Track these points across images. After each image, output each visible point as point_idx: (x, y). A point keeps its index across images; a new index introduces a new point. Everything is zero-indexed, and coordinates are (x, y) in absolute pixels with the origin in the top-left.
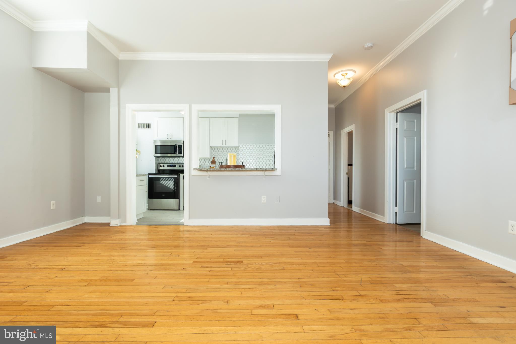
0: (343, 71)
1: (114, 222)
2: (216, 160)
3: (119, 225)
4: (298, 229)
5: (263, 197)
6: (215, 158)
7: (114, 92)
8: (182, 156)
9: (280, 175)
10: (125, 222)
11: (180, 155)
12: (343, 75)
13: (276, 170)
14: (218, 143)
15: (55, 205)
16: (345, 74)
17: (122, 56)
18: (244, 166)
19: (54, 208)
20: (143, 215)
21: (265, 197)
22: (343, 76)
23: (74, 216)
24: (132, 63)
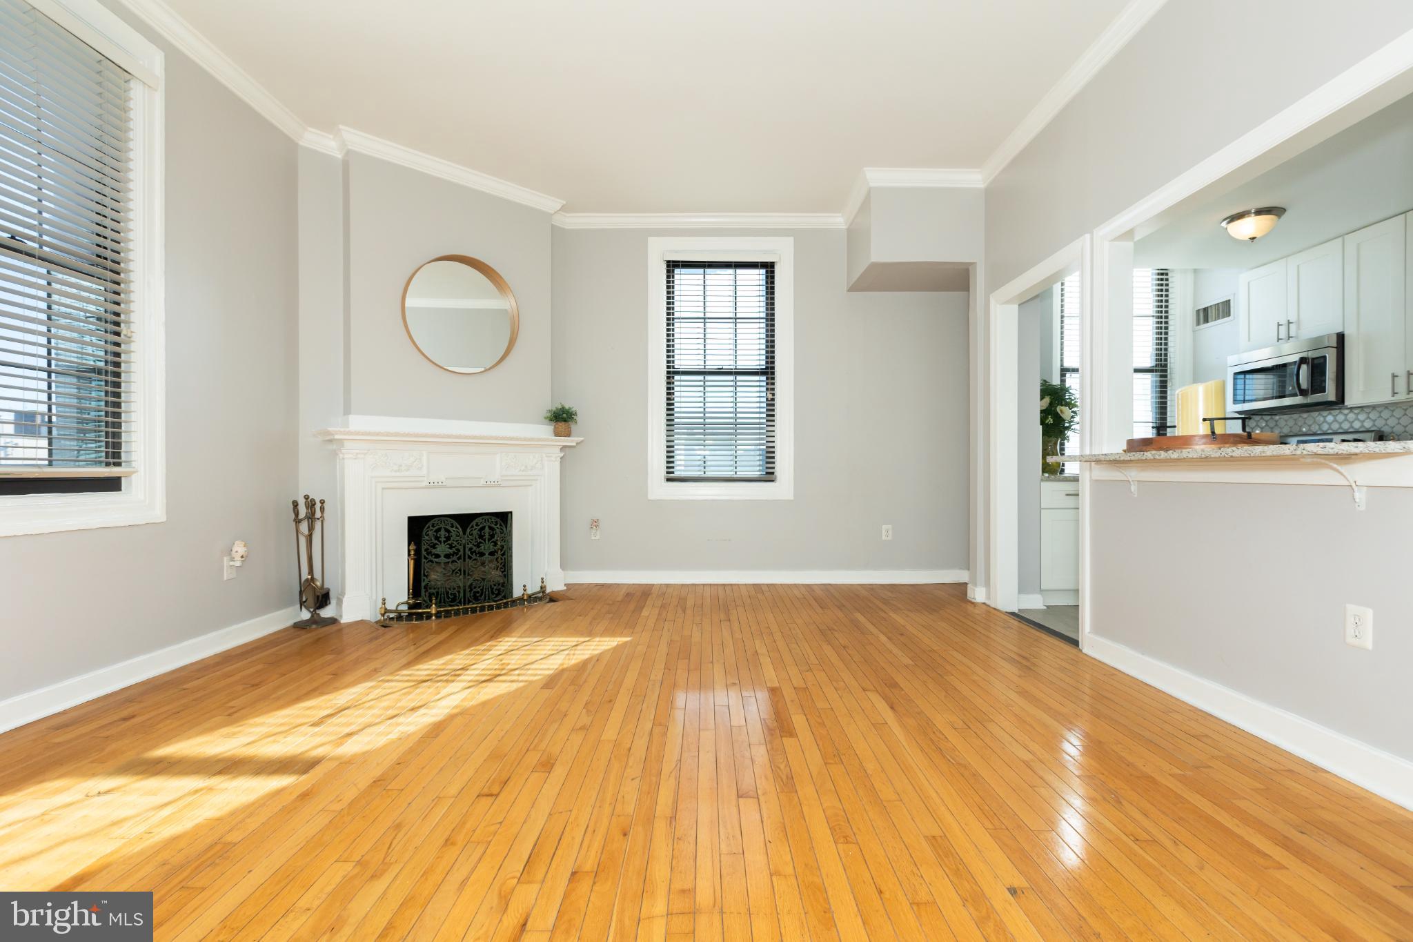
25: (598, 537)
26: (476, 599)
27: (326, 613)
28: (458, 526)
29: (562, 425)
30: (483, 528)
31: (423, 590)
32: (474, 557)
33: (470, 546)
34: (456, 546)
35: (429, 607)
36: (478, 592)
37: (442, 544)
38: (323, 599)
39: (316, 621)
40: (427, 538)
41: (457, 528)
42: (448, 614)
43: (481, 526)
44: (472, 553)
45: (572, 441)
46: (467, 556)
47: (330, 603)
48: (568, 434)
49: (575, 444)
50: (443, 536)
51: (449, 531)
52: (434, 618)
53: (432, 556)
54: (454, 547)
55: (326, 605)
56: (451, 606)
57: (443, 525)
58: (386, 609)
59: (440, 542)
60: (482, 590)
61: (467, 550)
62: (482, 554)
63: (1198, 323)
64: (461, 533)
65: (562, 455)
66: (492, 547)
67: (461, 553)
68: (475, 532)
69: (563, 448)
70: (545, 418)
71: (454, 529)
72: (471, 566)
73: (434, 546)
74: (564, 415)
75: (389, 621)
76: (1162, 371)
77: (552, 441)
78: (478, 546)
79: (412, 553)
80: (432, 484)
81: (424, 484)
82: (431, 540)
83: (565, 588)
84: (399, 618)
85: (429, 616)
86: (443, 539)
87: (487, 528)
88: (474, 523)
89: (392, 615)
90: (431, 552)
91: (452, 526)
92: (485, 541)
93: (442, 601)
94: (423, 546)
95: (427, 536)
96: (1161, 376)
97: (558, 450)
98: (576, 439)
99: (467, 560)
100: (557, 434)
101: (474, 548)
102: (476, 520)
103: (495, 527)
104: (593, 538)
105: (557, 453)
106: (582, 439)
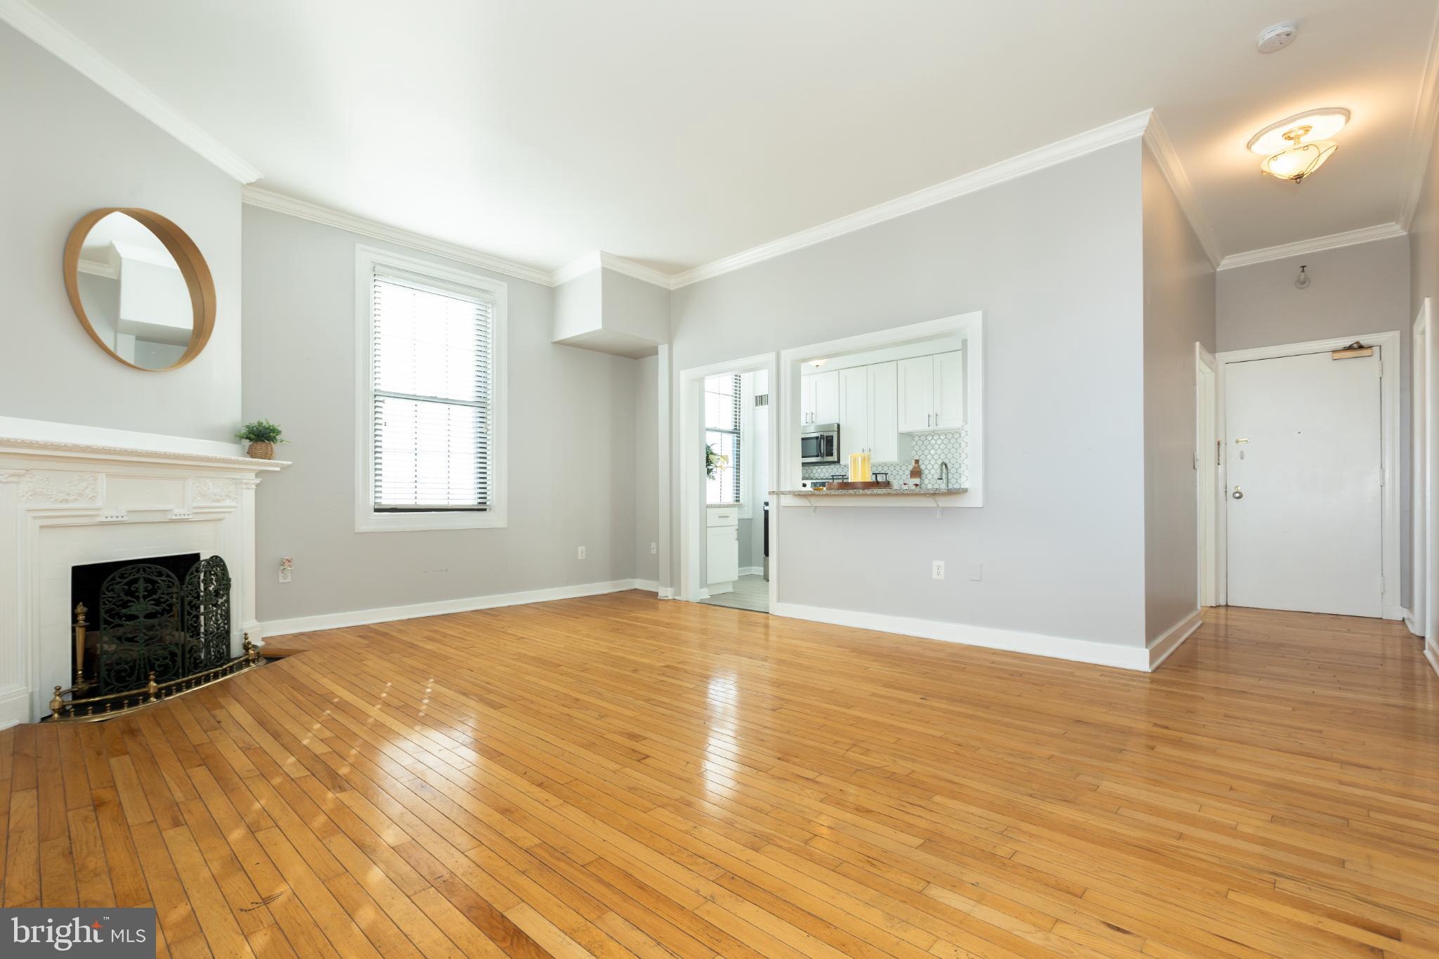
0: (1299, 118)
1: (665, 592)
2: (923, 467)
3: (670, 598)
4: (1015, 661)
5: (936, 563)
6: (920, 463)
7: (663, 350)
8: (836, 460)
9: (981, 506)
10: (680, 595)
11: (830, 459)
12: (1290, 138)
13: (965, 491)
14: (917, 424)
15: (584, 554)
16: (1301, 132)
17: (673, 283)
18: (887, 484)
19: (584, 558)
20: (733, 588)
21: (942, 563)
22: (1292, 142)
23: (616, 575)
24: (687, 293)
25: (289, 580)
28: (170, 573)
29: (260, 446)
34: (167, 600)
35: (146, 684)
37: (142, 600)
40: (110, 594)
41: (168, 576)
45: (277, 465)
46: (186, 613)
48: (268, 455)
49: (278, 469)
50: (141, 589)
51: (153, 582)
53: (120, 619)
54: (164, 603)
59: (138, 598)
63: (757, 405)
65: (258, 481)
69: (261, 473)
70: (236, 436)
71: (163, 578)
72: (191, 624)
73: (125, 605)
76: (736, 433)
77: (246, 463)
82: (119, 596)
85: (146, 697)
86: (142, 593)
90: (118, 614)
91: (160, 574)
93: (142, 677)
94: (102, 606)
95: (109, 591)
96: (737, 437)
97: (253, 475)
98: (280, 462)
100: (251, 453)
104: (281, 580)
105: (252, 479)
106: (290, 463)
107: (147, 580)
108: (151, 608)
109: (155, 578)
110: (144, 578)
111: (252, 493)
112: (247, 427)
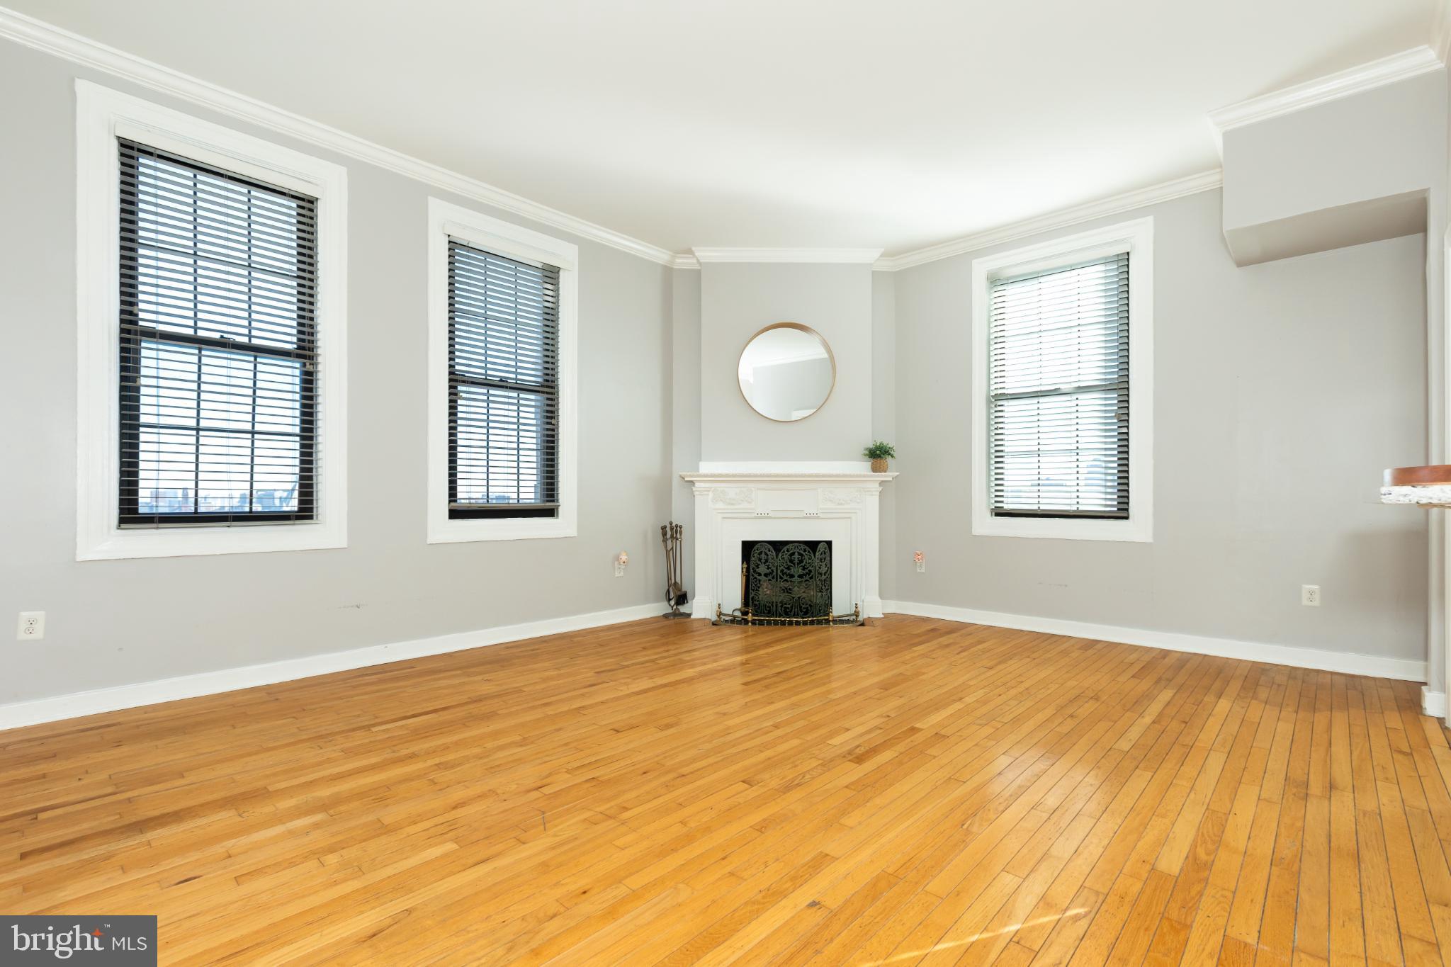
25: (923, 570)
26: (787, 614)
27: (683, 609)
29: (878, 461)
30: (793, 554)
31: (751, 601)
32: (785, 577)
33: (782, 568)
36: (788, 608)
38: (682, 599)
39: (676, 614)
42: (761, 623)
43: (792, 551)
44: (783, 574)
45: (889, 476)
47: (687, 602)
48: (885, 470)
49: (891, 479)
52: (750, 624)
55: (684, 603)
56: (768, 617)
57: (763, 550)
58: (721, 612)
60: (792, 607)
61: (779, 571)
62: (792, 576)
64: (775, 557)
65: (880, 489)
66: (800, 570)
67: (775, 573)
68: (786, 557)
69: (882, 483)
70: (863, 455)
74: (878, 452)
75: (721, 622)
77: (871, 476)
78: (788, 568)
79: (745, 570)
80: (759, 515)
81: (753, 515)
83: (882, 616)
84: (733, 621)
85: (754, 622)
87: (796, 553)
88: (785, 549)
89: (727, 618)
92: (794, 564)
97: (877, 485)
98: (890, 474)
99: (779, 580)
100: (875, 469)
101: (785, 570)
102: (787, 547)
103: (804, 554)
104: (918, 571)
105: (876, 488)
106: (898, 473)
107: (799, 554)
108: (801, 571)
109: (802, 552)
110: (798, 553)
111: (877, 498)
112: (867, 449)
